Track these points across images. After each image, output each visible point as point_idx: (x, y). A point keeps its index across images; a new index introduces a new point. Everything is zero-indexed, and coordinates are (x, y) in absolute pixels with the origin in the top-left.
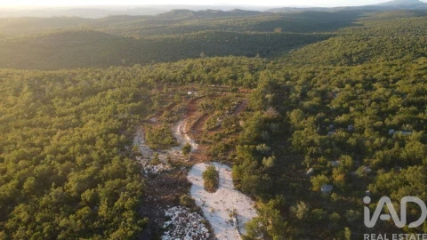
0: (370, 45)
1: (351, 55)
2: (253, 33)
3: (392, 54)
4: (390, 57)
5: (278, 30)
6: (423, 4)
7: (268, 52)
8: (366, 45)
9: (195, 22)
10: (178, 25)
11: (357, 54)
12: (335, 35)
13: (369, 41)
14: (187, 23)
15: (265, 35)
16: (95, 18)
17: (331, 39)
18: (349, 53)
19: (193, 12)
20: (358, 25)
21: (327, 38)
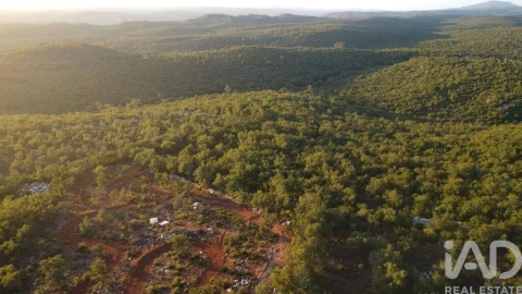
0: (472, 73)
1: (446, 89)
2: (305, 49)
3: (508, 90)
4: (507, 95)
5: (339, 46)
6: (517, 8)
7: (324, 79)
8: (466, 73)
9: (232, 31)
10: (207, 36)
11: (454, 87)
12: (416, 54)
13: (469, 66)
14: (221, 34)
15: (321, 51)
16: (109, 24)
17: (412, 61)
18: (442, 86)
19: (232, 17)
20: (443, 37)
21: (406, 57)
